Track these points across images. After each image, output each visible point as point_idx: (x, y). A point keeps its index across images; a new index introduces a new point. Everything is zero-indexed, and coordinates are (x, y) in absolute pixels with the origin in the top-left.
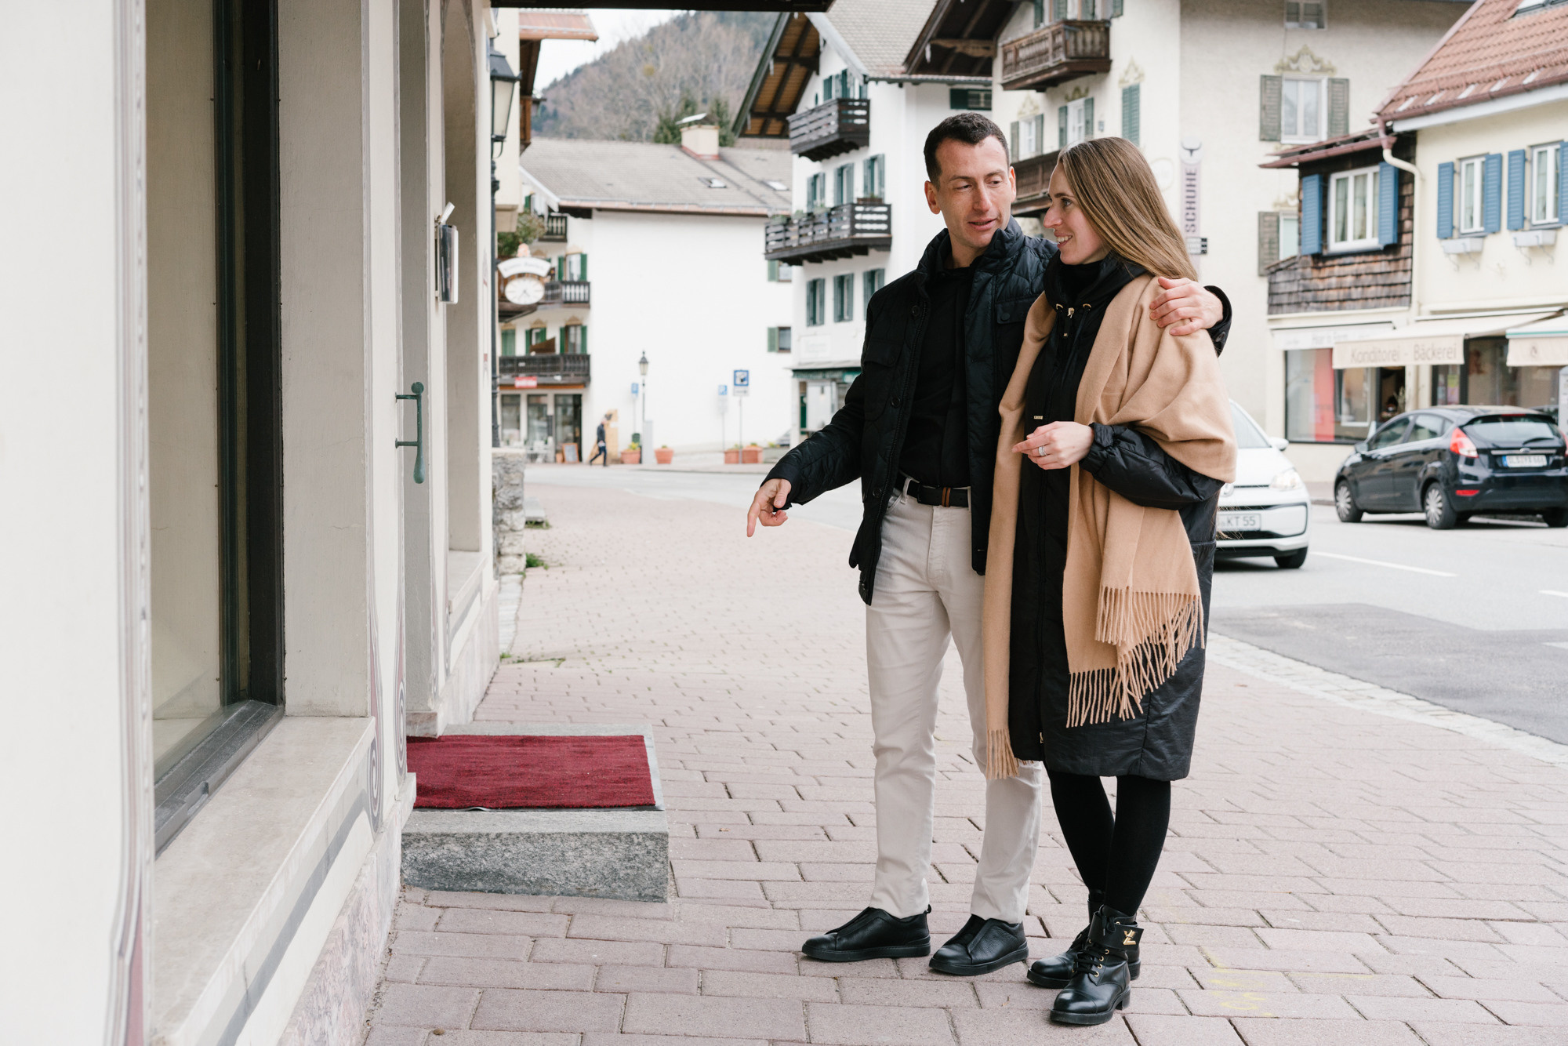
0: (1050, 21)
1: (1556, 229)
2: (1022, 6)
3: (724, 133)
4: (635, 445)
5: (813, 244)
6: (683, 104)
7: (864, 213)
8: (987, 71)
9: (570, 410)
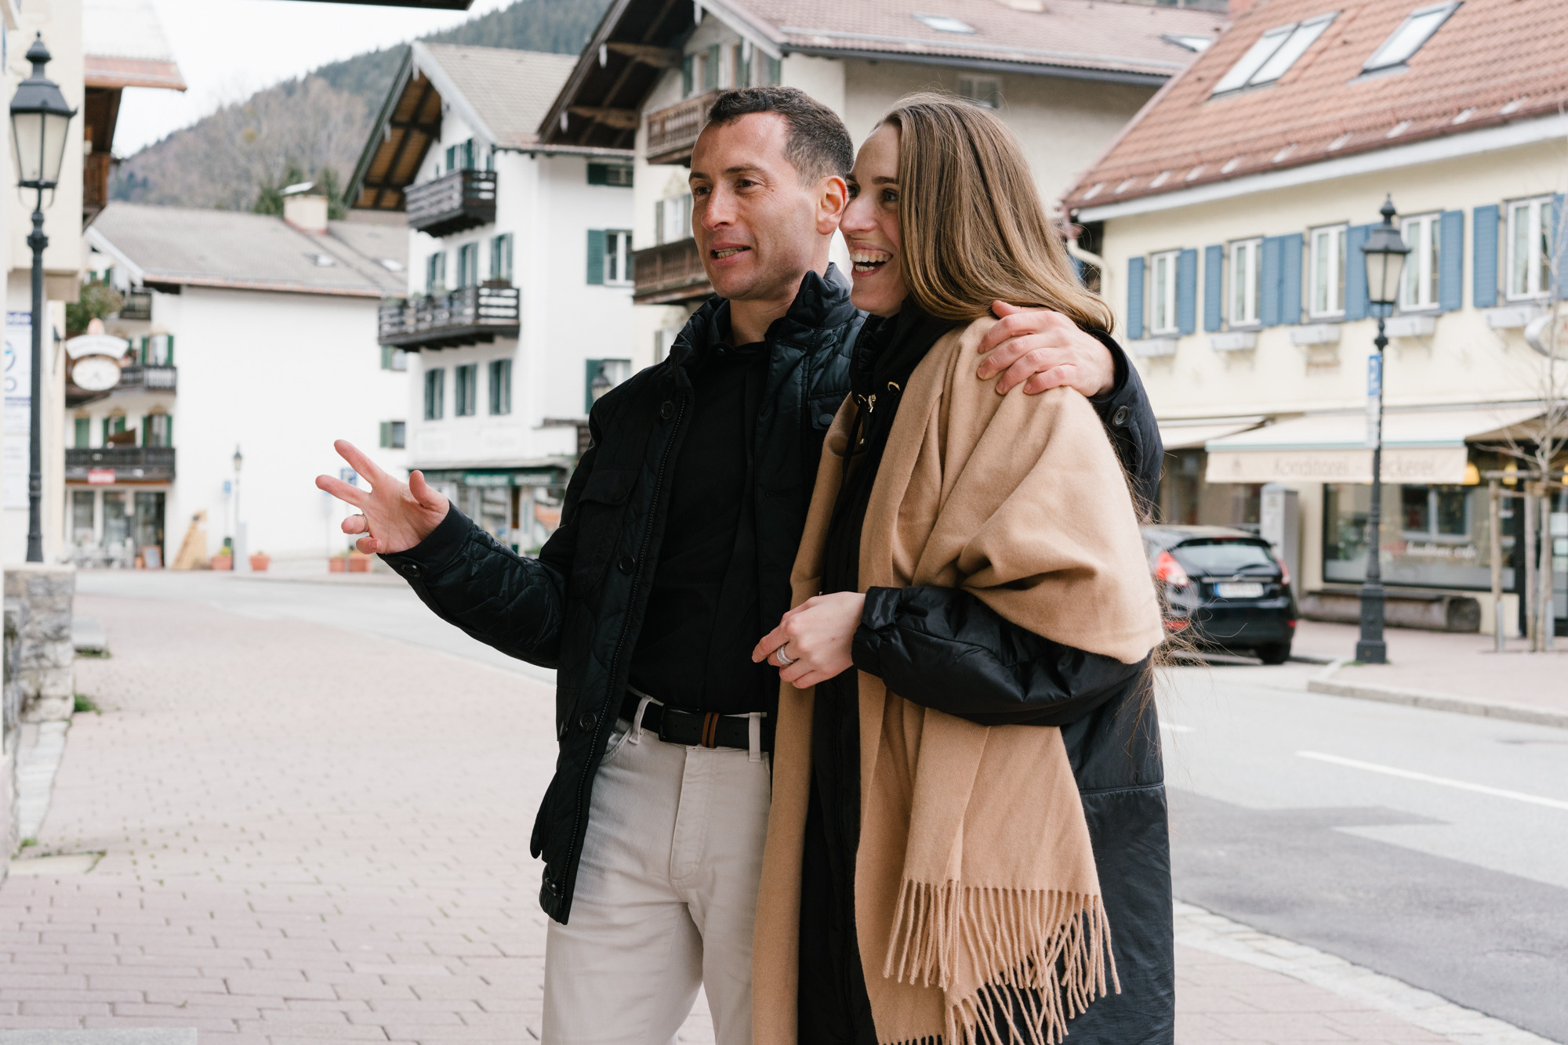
0: (701, 89)
1: (1256, 331)
2: (671, 72)
3: (333, 205)
4: (227, 550)
5: (432, 329)
6: (287, 174)
7: (490, 296)
8: (629, 143)
9: (153, 511)
